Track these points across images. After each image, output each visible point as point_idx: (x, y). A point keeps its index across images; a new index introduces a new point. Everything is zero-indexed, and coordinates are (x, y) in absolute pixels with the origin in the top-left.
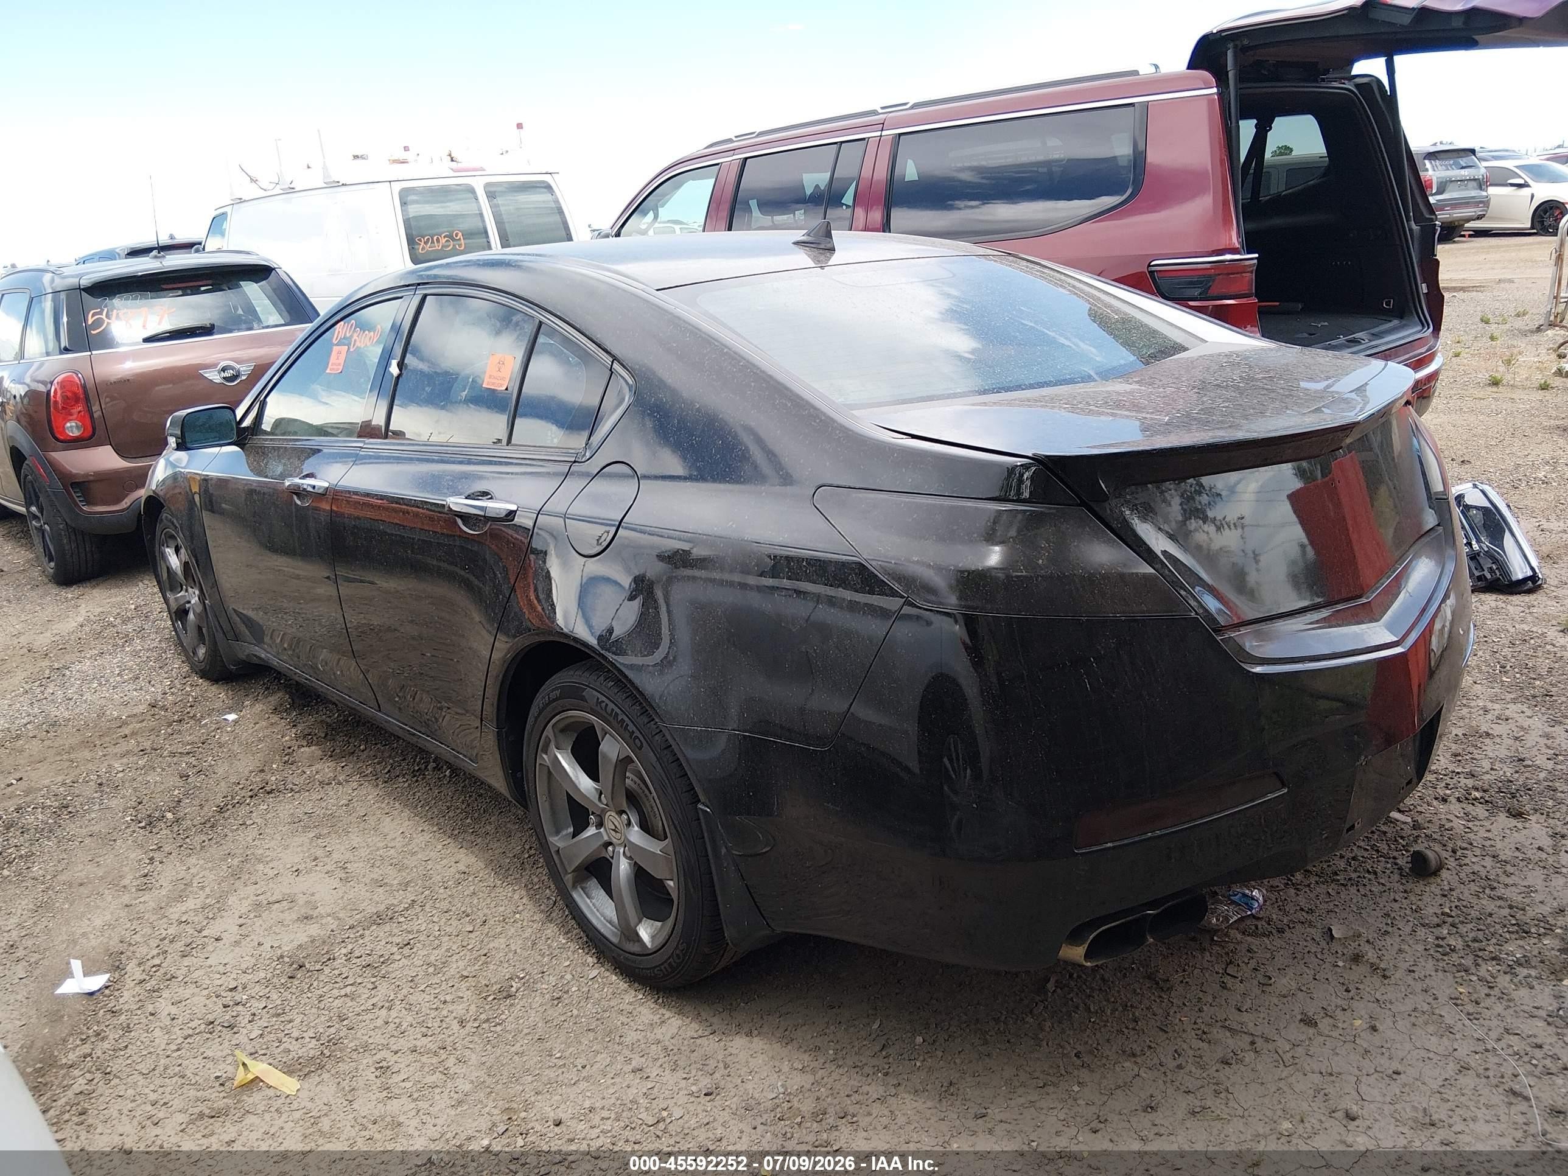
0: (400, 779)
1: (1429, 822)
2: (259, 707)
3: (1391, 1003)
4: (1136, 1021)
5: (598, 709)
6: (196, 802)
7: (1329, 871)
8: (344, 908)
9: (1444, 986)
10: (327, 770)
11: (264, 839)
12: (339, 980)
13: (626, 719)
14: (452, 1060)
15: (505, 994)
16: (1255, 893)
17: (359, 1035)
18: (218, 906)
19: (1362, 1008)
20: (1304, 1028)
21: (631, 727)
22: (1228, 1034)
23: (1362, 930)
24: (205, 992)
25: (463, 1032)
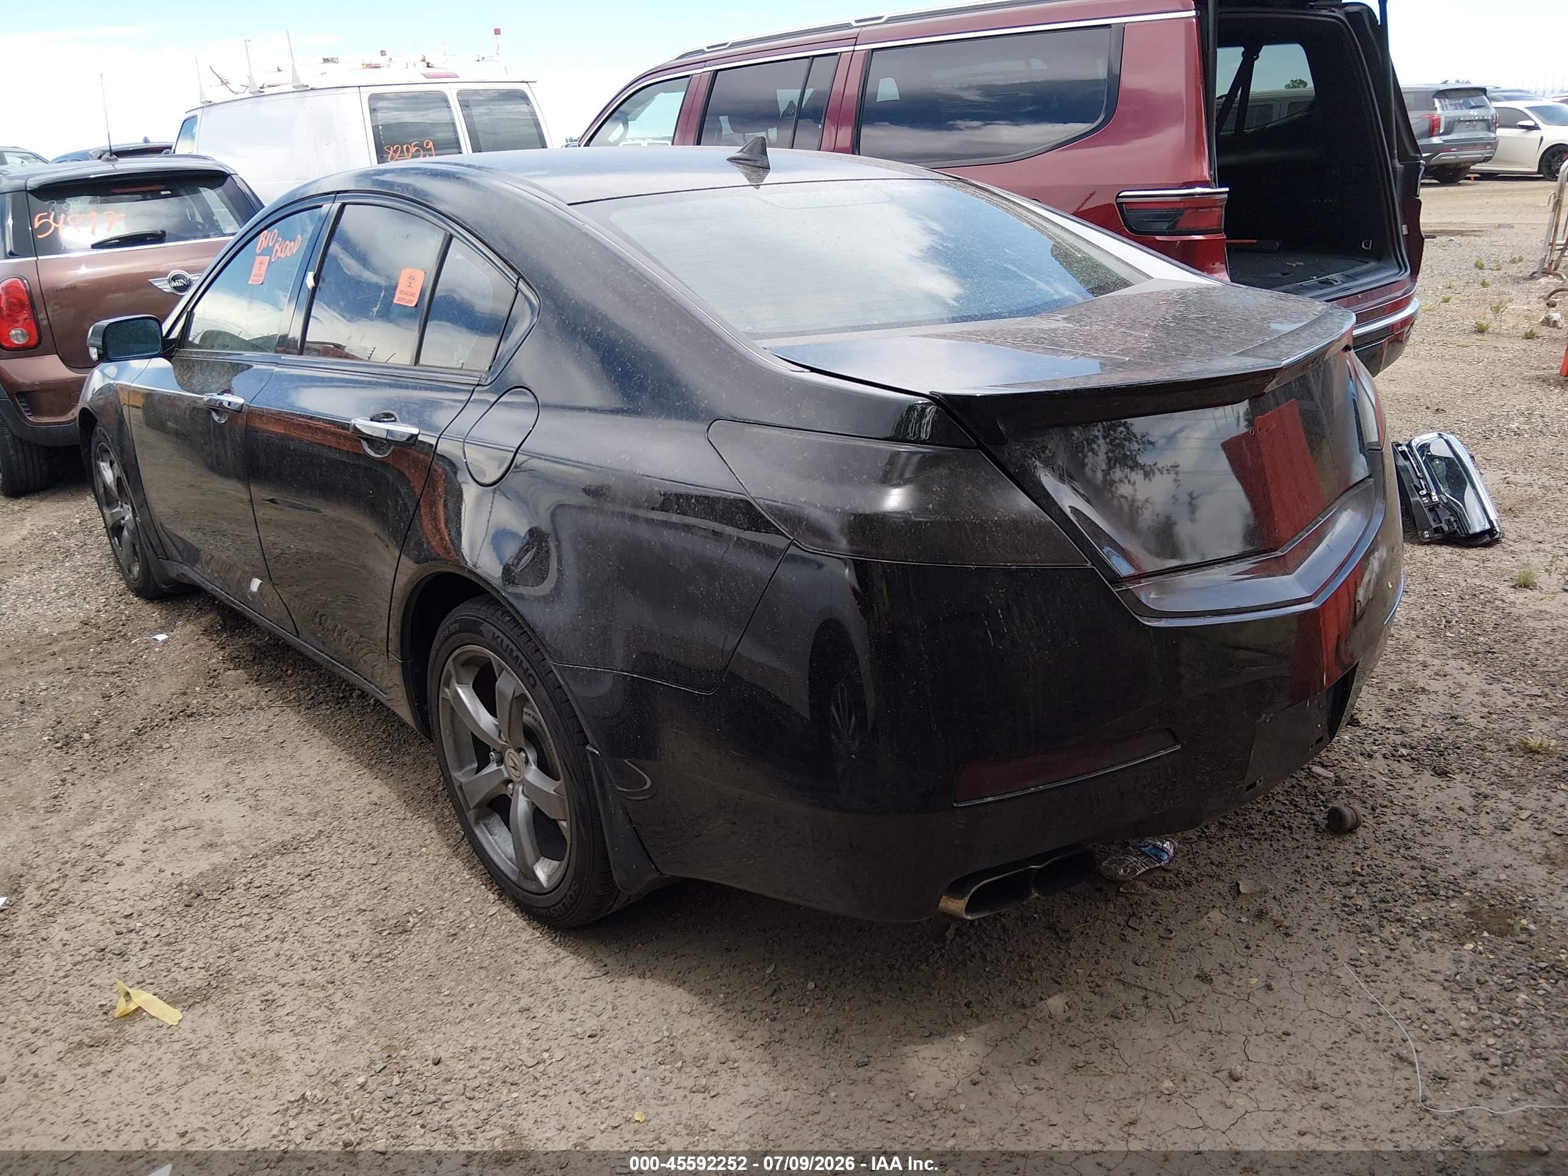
0: (324, 706)
1: (1352, 778)
2: (190, 627)
3: (1290, 962)
4: (1030, 971)
5: (494, 644)
6: (115, 724)
7: (1245, 825)
8: (250, 837)
9: (1345, 947)
10: (250, 694)
11: (178, 764)
12: (235, 910)
13: (521, 656)
14: (339, 994)
15: (400, 929)
16: (1167, 845)
17: (249, 966)
18: (123, 830)
19: (1260, 965)
20: (1198, 983)
21: (526, 665)
22: (1121, 987)
23: (1270, 886)
24: (100, 919)
25: (354, 966)
